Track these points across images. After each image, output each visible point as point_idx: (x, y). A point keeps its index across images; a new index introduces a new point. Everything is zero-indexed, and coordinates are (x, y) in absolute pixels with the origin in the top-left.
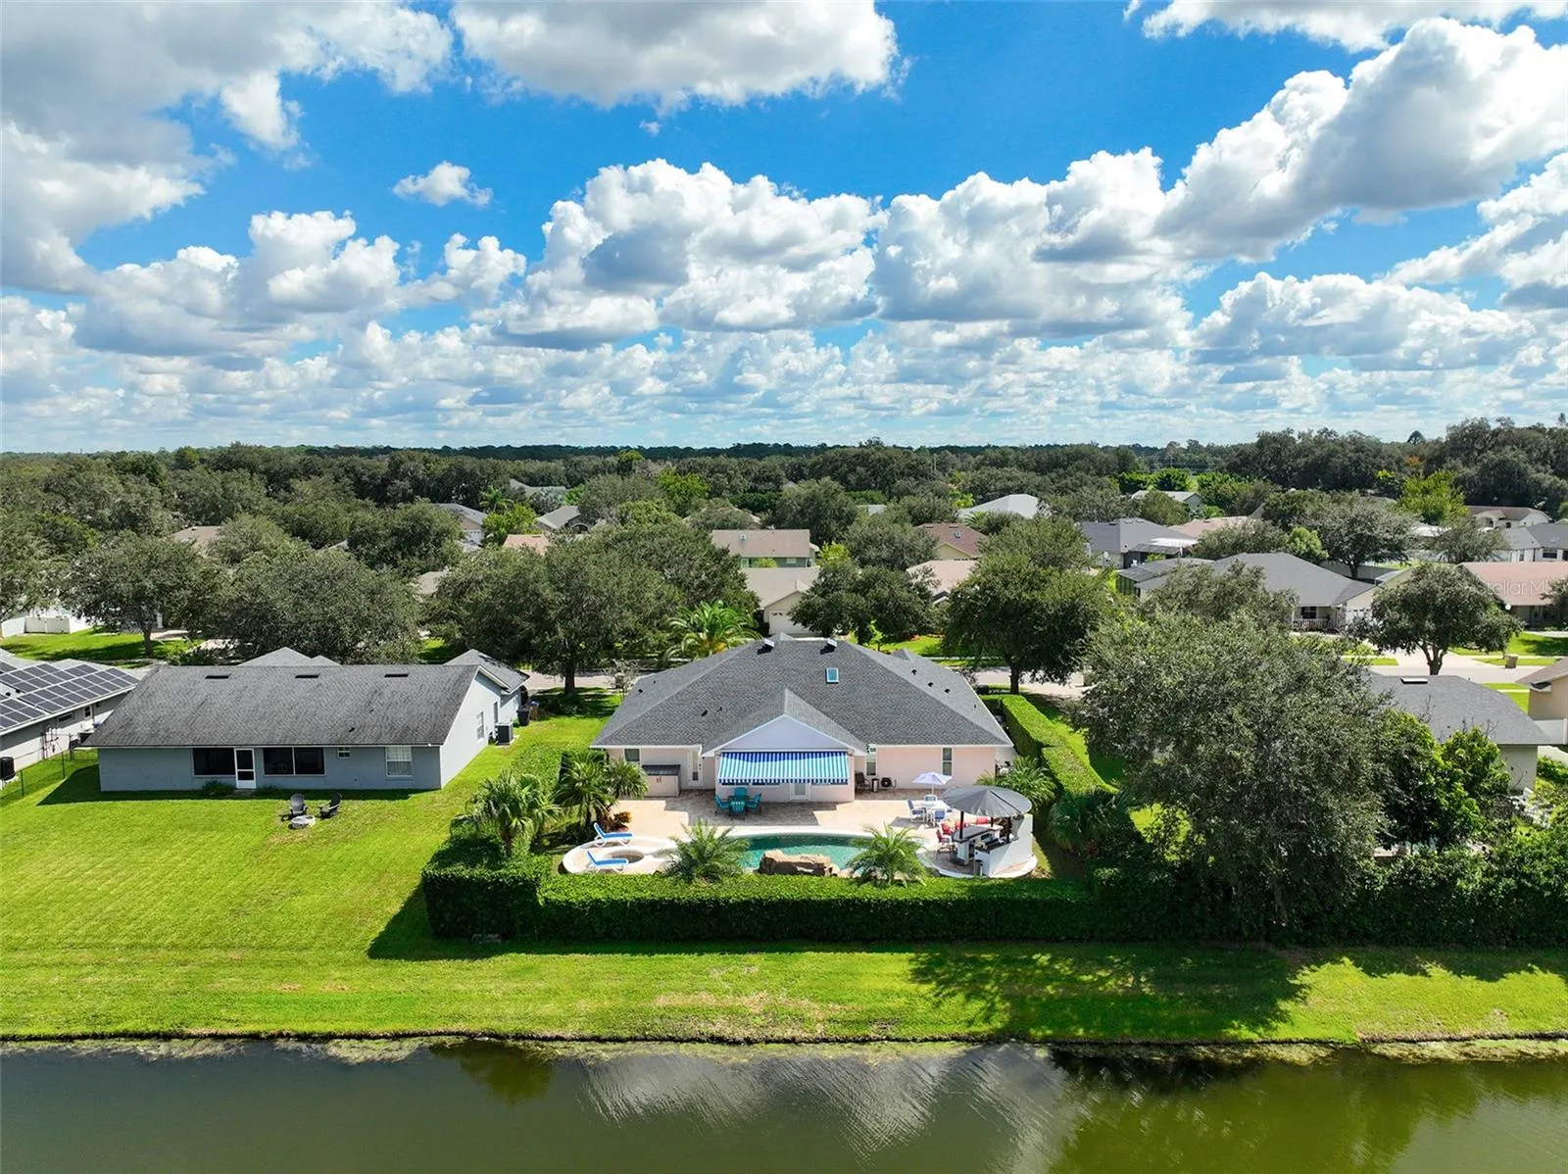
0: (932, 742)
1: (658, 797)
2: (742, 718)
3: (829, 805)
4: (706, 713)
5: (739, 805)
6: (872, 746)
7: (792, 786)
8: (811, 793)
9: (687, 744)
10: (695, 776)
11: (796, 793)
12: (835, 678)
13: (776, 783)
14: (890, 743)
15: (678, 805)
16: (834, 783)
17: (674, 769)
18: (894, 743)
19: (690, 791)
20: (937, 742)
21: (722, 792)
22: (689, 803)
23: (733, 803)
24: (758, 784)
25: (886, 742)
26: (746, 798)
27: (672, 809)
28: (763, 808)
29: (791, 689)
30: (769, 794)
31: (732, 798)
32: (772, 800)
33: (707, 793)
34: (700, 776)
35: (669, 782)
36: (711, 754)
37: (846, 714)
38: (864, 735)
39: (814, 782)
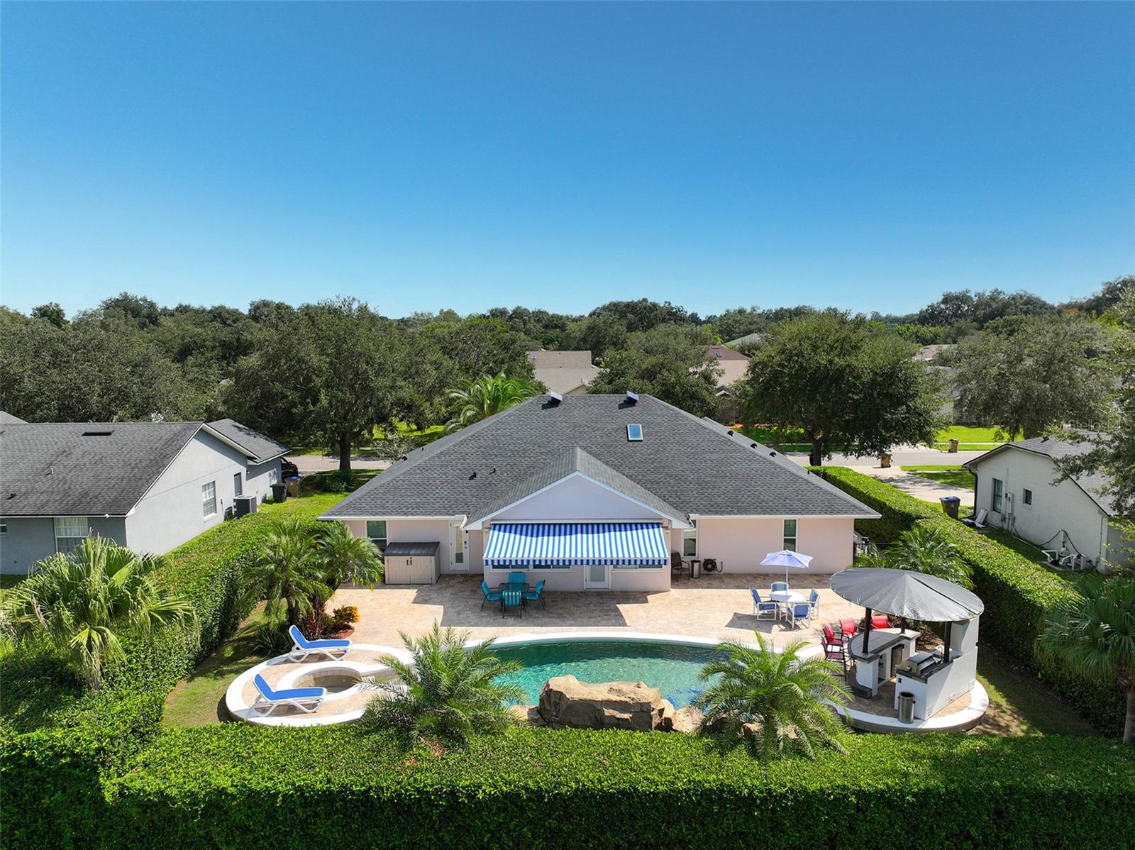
0: (771, 511)
1: (408, 585)
2: (521, 481)
3: (639, 596)
4: (475, 475)
5: (513, 596)
6: (693, 516)
7: (587, 569)
8: (611, 579)
9: (447, 514)
10: (459, 558)
11: (592, 580)
12: (638, 435)
13: (566, 564)
14: (717, 513)
15: (434, 595)
16: (641, 566)
17: (431, 548)
18: (722, 513)
19: (453, 576)
20: (778, 512)
21: (492, 578)
22: (448, 594)
23: (505, 594)
24: (539, 566)
25: (710, 512)
26: (524, 586)
27: (425, 602)
28: (548, 600)
29: (584, 448)
30: (555, 580)
31: (506, 586)
32: (559, 589)
33: (473, 578)
34: (466, 557)
35: (423, 565)
36: (477, 526)
37: (654, 477)
38: (682, 505)
39: (616, 563)
